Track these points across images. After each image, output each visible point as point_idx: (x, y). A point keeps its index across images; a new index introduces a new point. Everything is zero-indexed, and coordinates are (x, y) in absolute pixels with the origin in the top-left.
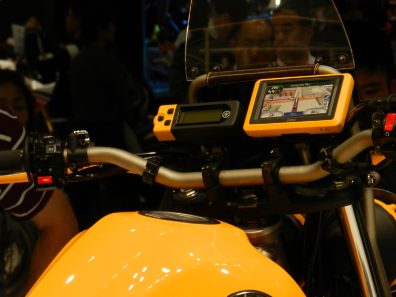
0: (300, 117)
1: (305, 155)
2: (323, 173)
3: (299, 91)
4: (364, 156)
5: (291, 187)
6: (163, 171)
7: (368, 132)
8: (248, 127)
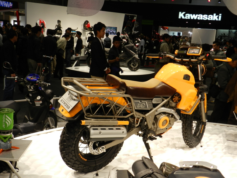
0: (195, 53)
1: (194, 58)
2: (197, 60)
3: (194, 50)
4: (202, 59)
5: (192, 62)
6: (176, 58)
7: (204, 56)
8: (187, 54)
